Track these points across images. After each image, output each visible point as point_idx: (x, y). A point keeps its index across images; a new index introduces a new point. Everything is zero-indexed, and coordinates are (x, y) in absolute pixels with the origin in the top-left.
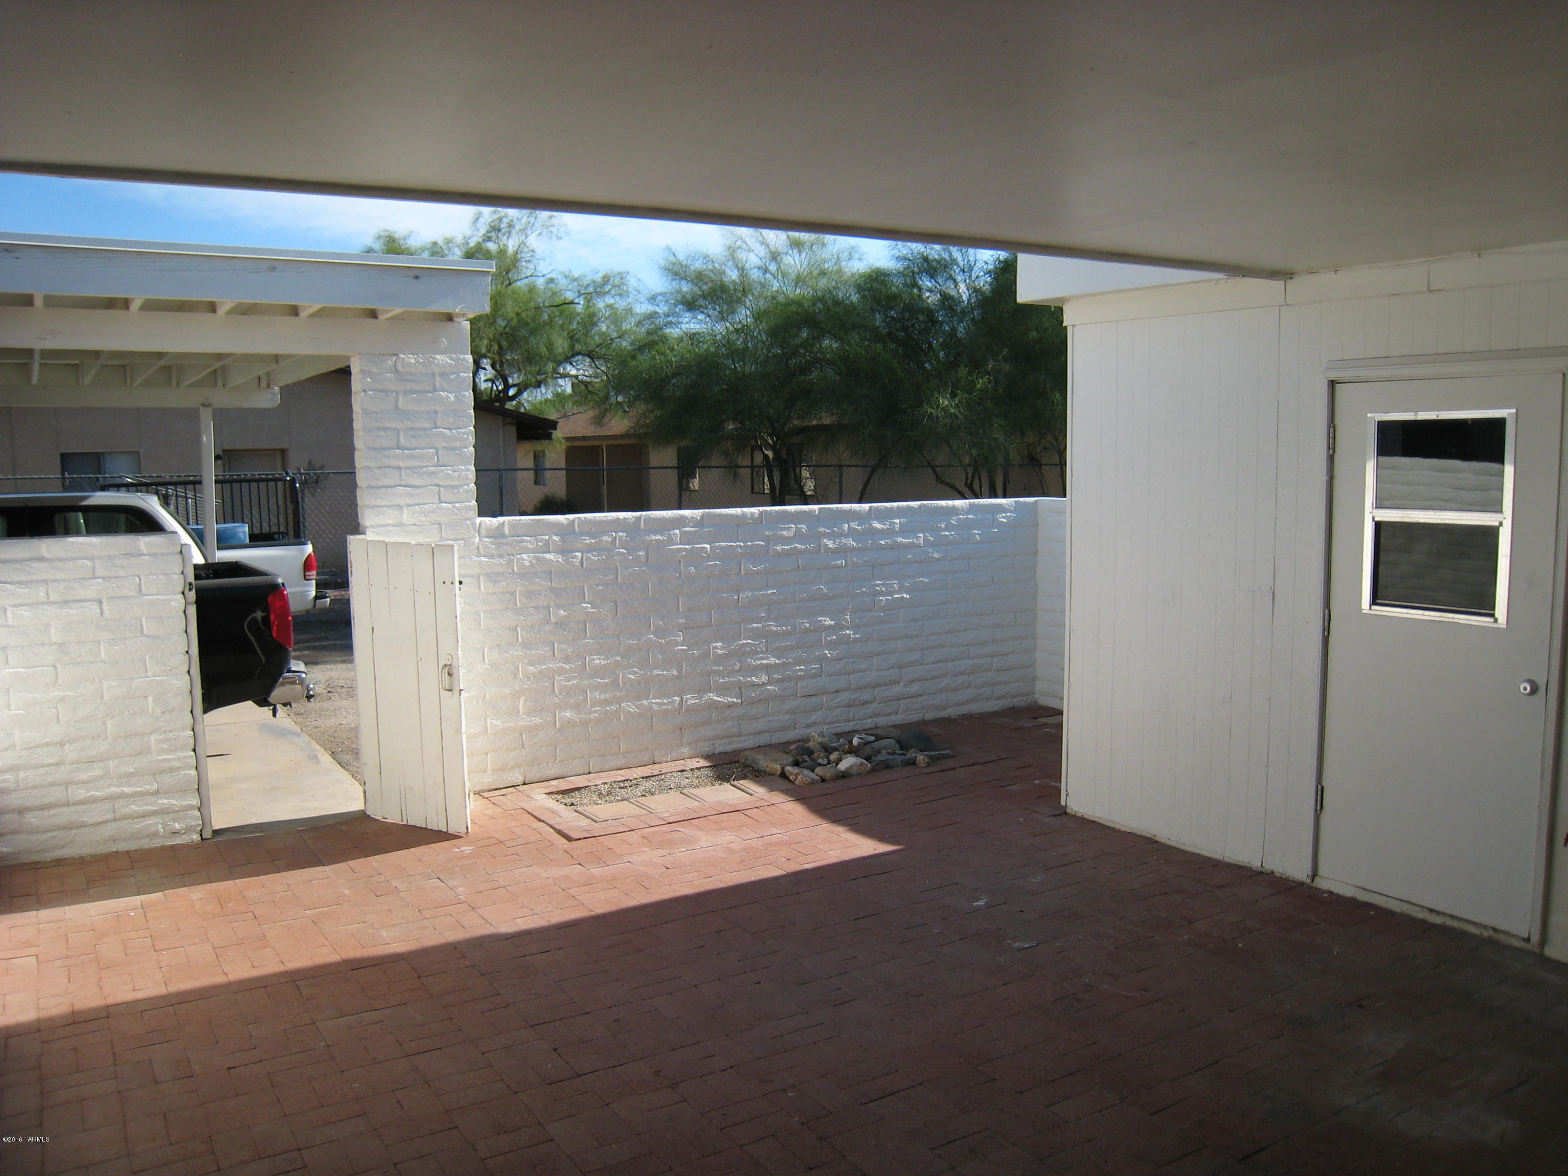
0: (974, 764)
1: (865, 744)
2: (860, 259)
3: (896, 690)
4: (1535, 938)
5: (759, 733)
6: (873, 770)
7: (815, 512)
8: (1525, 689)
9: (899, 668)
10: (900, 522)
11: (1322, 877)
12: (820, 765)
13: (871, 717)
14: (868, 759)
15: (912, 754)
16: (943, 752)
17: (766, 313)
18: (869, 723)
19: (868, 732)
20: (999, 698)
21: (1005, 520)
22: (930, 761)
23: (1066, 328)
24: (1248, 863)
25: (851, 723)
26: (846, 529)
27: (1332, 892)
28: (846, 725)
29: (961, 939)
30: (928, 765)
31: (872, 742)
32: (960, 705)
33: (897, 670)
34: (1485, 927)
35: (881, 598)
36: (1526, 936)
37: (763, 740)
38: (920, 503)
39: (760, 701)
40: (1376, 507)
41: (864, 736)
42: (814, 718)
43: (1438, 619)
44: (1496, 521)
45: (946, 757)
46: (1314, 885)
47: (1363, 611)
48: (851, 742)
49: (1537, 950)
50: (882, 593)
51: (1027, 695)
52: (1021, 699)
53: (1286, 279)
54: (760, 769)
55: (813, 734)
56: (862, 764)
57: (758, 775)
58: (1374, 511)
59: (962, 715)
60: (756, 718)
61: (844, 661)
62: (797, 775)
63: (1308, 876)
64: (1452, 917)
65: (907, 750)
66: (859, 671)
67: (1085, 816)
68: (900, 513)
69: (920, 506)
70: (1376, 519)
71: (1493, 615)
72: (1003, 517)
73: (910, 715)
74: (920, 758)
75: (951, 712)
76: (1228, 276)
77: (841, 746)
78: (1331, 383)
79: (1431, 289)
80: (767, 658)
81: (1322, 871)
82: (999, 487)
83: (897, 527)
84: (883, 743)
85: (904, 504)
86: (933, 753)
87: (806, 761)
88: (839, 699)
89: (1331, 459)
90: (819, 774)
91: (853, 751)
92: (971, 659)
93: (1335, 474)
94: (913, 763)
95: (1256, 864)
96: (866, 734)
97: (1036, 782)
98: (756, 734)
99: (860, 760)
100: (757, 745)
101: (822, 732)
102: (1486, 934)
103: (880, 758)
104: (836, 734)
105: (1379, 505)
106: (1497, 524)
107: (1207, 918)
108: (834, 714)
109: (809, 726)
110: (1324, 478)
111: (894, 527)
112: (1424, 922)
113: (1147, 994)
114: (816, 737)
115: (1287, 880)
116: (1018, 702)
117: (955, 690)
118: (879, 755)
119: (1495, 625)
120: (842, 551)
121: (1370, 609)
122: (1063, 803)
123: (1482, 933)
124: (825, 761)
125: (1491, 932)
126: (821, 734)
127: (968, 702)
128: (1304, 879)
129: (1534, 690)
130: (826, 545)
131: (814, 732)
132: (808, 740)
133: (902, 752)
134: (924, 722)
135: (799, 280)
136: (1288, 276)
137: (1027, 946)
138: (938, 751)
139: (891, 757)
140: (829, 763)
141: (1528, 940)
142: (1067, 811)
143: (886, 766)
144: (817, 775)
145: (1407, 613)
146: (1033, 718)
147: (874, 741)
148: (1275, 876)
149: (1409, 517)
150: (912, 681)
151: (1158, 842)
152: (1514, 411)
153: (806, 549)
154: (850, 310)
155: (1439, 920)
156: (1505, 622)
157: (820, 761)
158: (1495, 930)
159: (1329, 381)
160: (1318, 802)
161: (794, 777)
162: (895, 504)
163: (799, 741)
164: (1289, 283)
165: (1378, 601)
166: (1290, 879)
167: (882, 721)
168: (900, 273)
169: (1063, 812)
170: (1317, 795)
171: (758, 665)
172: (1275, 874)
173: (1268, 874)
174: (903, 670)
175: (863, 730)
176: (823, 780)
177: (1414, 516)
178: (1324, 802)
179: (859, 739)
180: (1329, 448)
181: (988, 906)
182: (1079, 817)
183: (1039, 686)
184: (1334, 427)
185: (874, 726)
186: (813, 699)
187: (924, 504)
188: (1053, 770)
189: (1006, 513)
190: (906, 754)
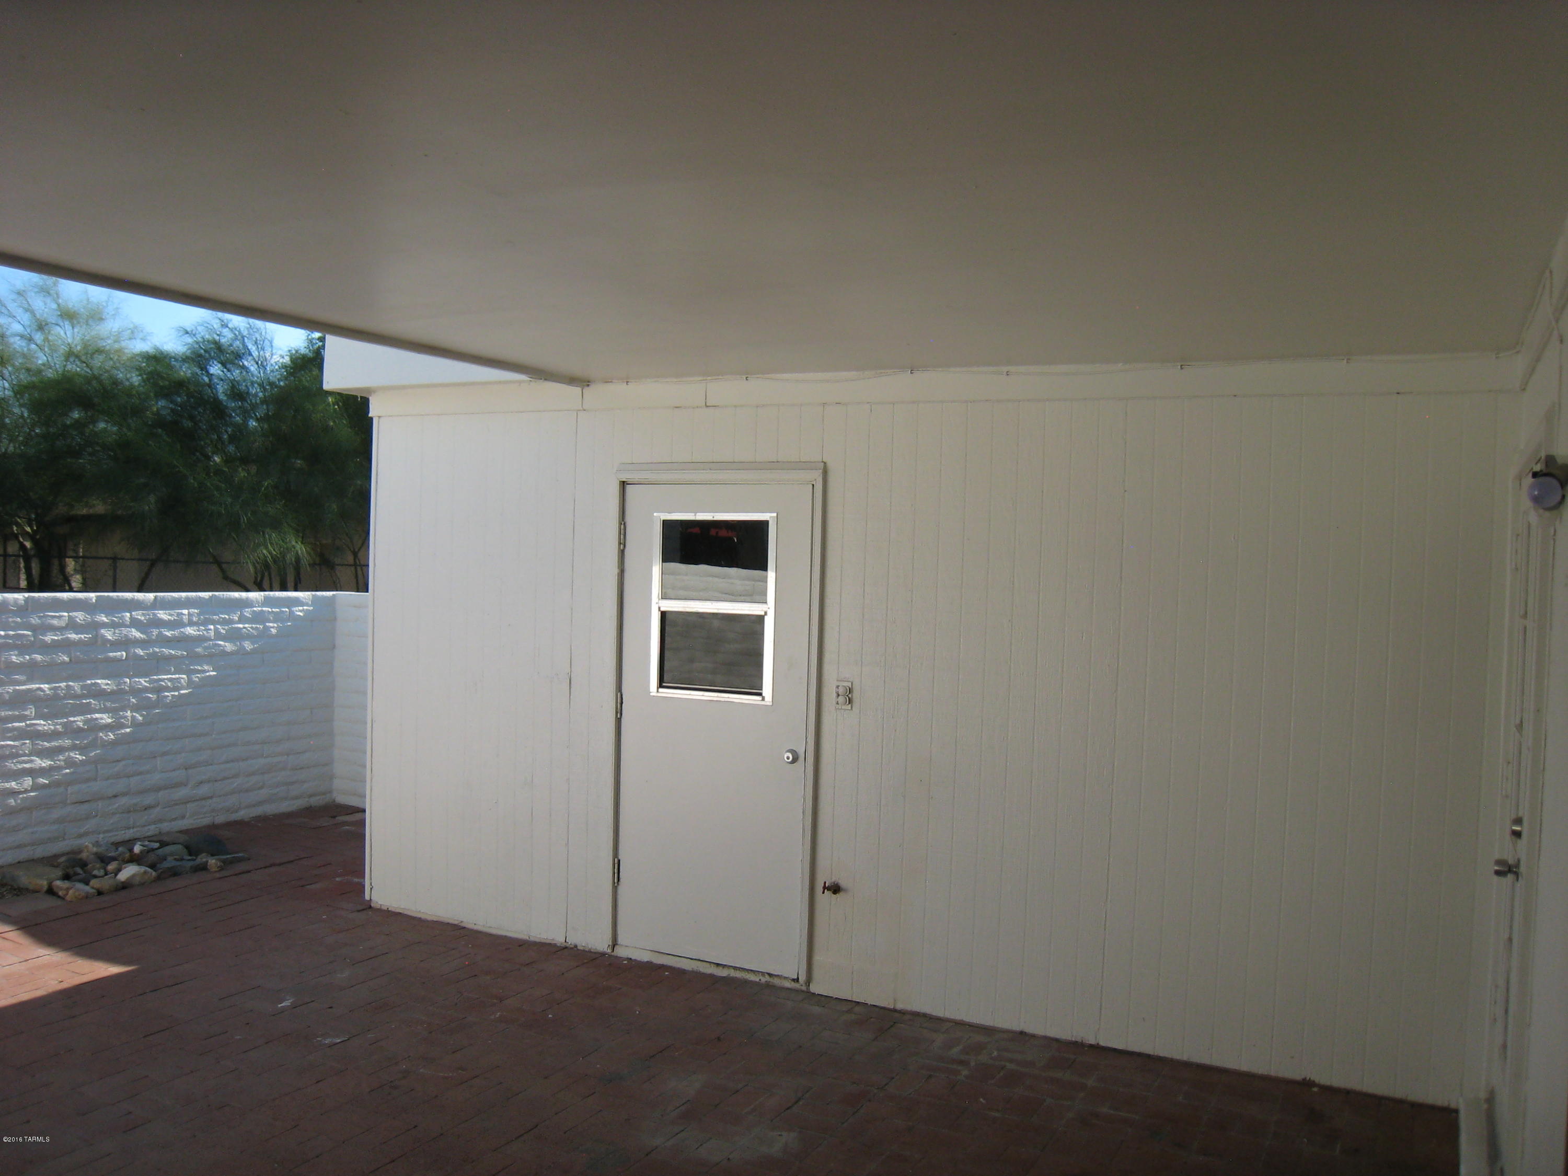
0: (271, 866)
1: (148, 852)
2: (144, 339)
3: (182, 793)
4: (802, 979)
5: (19, 847)
6: (158, 878)
7: (91, 600)
8: (788, 758)
9: (186, 769)
10: (189, 612)
11: (622, 945)
12: (95, 877)
13: (154, 823)
14: (153, 866)
15: (202, 858)
16: (236, 855)
17: (30, 387)
18: (152, 830)
19: (150, 839)
20: (297, 798)
21: (301, 614)
22: (223, 865)
23: (372, 418)
24: (553, 940)
25: (131, 831)
26: (127, 619)
27: (631, 959)
28: (125, 833)
29: (267, 1043)
30: (221, 869)
31: (157, 849)
32: (254, 806)
33: (184, 770)
34: (763, 974)
35: (166, 694)
36: (796, 977)
37: (23, 855)
38: (210, 594)
39: (21, 810)
40: (662, 598)
41: (147, 843)
42: (90, 825)
43: (715, 699)
44: (762, 610)
45: (240, 860)
46: (615, 953)
47: (651, 694)
48: (131, 850)
49: (804, 988)
50: (167, 689)
51: (324, 794)
52: (319, 798)
53: (584, 386)
54: (22, 886)
55: (87, 844)
56: (145, 872)
57: (19, 893)
58: (660, 601)
59: (256, 817)
60: (15, 829)
61: (123, 763)
62: (68, 889)
63: (609, 946)
64: (735, 968)
65: (197, 855)
66: (141, 773)
67: (389, 909)
68: (188, 604)
69: (211, 597)
70: (662, 609)
71: (760, 694)
72: (300, 611)
73: (198, 819)
74: (212, 862)
75: (243, 814)
76: (531, 378)
77: (120, 855)
78: (622, 483)
79: (708, 405)
80: (31, 761)
81: (620, 940)
82: (290, 583)
83: (185, 618)
84: (168, 849)
85: (194, 594)
86: (225, 857)
87: (79, 874)
88: (117, 805)
89: (622, 553)
90: (95, 886)
91: (134, 859)
92: (265, 757)
93: (625, 567)
94: (204, 868)
95: (559, 939)
96: (149, 841)
97: (337, 879)
98: (15, 848)
99: (143, 869)
100: (17, 861)
101: (97, 842)
102: (763, 980)
103: (166, 865)
104: (113, 844)
105: (664, 597)
106: (763, 613)
107: (517, 994)
108: (111, 822)
109: (81, 836)
110: (616, 571)
111: (182, 618)
112: (712, 976)
113: (464, 1072)
114: (89, 846)
115: (590, 952)
116: (315, 801)
117: (247, 791)
118: (165, 862)
119: (763, 703)
120: (125, 643)
121: (658, 691)
122: (367, 897)
123: (760, 980)
124: (102, 872)
125: (767, 978)
126: (97, 844)
127: (260, 803)
128: (605, 950)
129: (795, 760)
130: (103, 636)
131: (87, 842)
132: (80, 852)
133: (190, 858)
134: (214, 826)
135: (70, 355)
136: (585, 384)
137: (339, 1041)
138: (230, 854)
139: (178, 863)
140: (106, 874)
141: (797, 980)
142: (372, 905)
143: (174, 873)
144: (93, 888)
145: (690, 695)
146: (332, 817)
147: (159, 848)
148: (578, 950)
149: (690, 607)
150: (201, 782)
151: (465, 928)
152: (775, 515)
153: (80, 640)
154: (129, 392)
155: (723, 973)
156: (771, 700)
157: (95, 872)
158: (770, 975)
159: (620, 481)
160: (616, 874)
161: (64, 892)
162: (184, 595)
163: (67, 854)
164: (586, 390)
165: (664, 684)
166: (592, 951)
167: (166, 827)
168: (187, 358)
169: (368, 907)
170: (615, 868)
171: (19, 769)
172: (579, 948)
173: (572, 948)
174: (190, 771)
175: (145, 838)
176: (100, 893)
177: (694, 606)
178: (621, 874)
179: (141, 847)
180: (620, 543)
181: (294, 1006)
182: (384, 910)
183: (337, 784)
184: (624, 524)
185: (157, 832)
186: (86, 806)
187: (215, 595)
188: (357, 867)
189: (303, 606)
190: (195, 860)
